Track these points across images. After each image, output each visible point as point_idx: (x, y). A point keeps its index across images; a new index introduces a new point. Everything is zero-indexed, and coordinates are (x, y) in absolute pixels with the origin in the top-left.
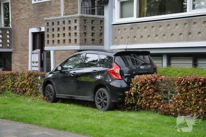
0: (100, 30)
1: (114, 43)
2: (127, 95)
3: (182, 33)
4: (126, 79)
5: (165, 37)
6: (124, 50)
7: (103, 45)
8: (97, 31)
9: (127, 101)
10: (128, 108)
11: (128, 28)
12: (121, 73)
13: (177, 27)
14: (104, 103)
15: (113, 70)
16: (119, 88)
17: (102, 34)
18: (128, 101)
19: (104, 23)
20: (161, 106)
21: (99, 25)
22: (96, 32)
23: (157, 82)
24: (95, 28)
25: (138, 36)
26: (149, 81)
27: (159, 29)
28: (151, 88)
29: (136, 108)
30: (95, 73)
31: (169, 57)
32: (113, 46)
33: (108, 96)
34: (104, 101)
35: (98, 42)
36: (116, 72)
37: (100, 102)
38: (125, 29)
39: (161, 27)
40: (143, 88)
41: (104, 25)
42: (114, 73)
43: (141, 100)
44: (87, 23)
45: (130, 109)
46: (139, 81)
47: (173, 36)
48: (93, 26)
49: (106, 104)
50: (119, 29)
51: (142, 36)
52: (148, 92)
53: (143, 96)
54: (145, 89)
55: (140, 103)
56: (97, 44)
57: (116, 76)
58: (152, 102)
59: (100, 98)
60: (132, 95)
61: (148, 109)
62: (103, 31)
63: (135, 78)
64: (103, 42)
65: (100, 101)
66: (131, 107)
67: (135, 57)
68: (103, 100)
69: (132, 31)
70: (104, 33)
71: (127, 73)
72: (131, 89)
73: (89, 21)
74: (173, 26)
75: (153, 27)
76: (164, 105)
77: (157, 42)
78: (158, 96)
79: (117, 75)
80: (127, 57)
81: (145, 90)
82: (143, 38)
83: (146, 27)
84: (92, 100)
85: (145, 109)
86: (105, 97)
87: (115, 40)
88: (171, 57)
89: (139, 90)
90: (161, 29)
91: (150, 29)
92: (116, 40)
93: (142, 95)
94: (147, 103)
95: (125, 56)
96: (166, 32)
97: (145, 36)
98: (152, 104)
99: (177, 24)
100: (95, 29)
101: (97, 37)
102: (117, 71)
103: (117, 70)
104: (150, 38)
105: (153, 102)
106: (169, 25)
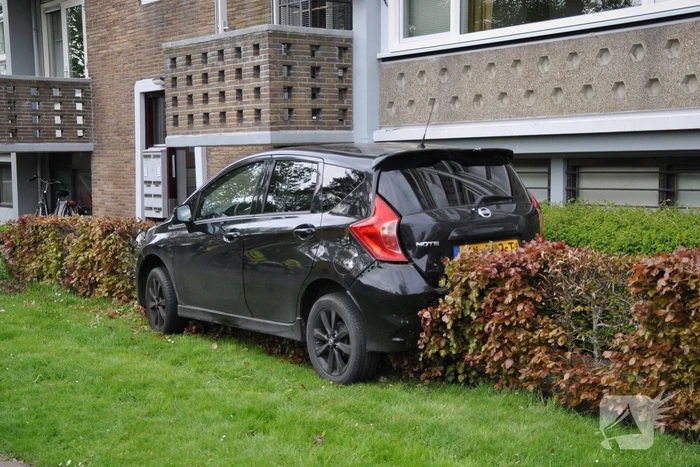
0: (340, 78)
1: (385, 122)
2: (428, 324)
3: (622, 83)
4: (422, 263)
5: (560, 98)
6: (415, 147)
7: (349, 129)
8: (328, 82)
9: (425, 344)
10: (430, 371)
11: (433, 69)
12: (404, 235)
13: (605, 61)
14: (340, 351)
15: (371, 226)
16: (397, 294)
17: (344, 92)
18: (429, 346)
19: (351, 56)
20: (567, 376)
21: (334, 60)
22: (327, 86)
23: (546, 274)
24: (323, 70)
25: (467, 96)
26: (513, 271)
27: (540, 67)
28: (522, 298)
29: (460, 371)
30: (303, 234)
31: (575, 168)
32: (383, 130)
33: (351, 326)
34: (338, 344)
35: (333, 118)
36: (385, 232)
37: (325, 346)
38: (422, 72)
39: (545, 64)
40: (488, 299)
41: (351, 61)
42: (374, 236)
43: (484, 343)
44: (296, 53)
45: (438, 376)
46: (473, 270)
47: (590, 94)
48: (317, 63)
49: (345, 358)
50: (402, 75)
51: (481, 96)
52: (510, 316)
53: (489, 329)
54: (496, 303)
55: (476, 357)
56: (329, 124)
57: (383, 249)
58: (526, 353)
59: (326, 333)
60: (444, 325)
61: (511, 381)
62: (351, 82)
63: (457, 258)
64: (351, 118)
65: (324, 342)
66: (442, 368)
67: (455, 171)
68: (336, 341)
69: (445, 78)
70: (351, 87)
71: (426, 238)
72: (441, 301)
73: (302, 48)
74: (592, 56)
75: (517, 62)
76: (579, 371)
77: (530, 114)
78: (551, 334)
79: (387, 246)
80: (426, 171)
81: (499, 308)
82: (482, 103)
83: (492, 64)
84: (297, 337)
85: (497, 380)
86: (342, 330)
87: (390, 111)
88: (579, 167)
89: (476, 306)
90: (546, 68)
91: (508, 72)
92: (393, 110)
93: (487, 327)
94: (505, 358)
95: (418, 169)
96: (563, 80)
97: (490, 97)
98: (526, 363)
99: (606, 50)
100: (322, 75)
101: (330, 102)
102: (389, 228)
103: (387, 225)
104: (506, 101)
105: (533, 355)
106: (573, 54)
